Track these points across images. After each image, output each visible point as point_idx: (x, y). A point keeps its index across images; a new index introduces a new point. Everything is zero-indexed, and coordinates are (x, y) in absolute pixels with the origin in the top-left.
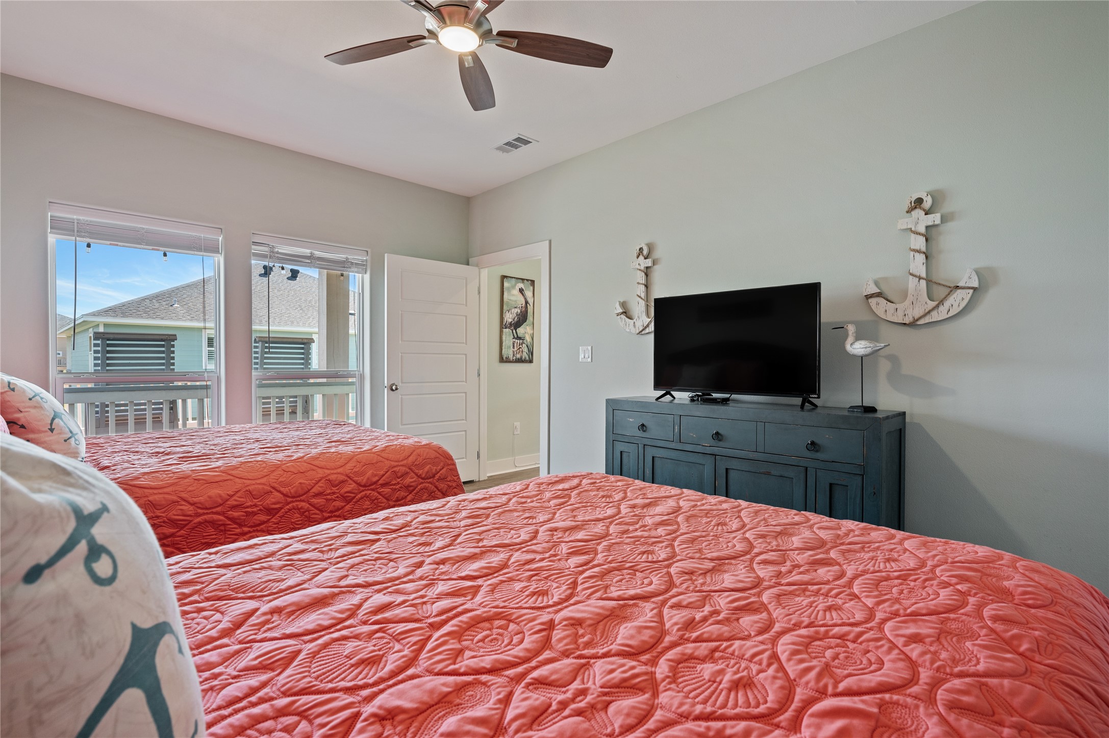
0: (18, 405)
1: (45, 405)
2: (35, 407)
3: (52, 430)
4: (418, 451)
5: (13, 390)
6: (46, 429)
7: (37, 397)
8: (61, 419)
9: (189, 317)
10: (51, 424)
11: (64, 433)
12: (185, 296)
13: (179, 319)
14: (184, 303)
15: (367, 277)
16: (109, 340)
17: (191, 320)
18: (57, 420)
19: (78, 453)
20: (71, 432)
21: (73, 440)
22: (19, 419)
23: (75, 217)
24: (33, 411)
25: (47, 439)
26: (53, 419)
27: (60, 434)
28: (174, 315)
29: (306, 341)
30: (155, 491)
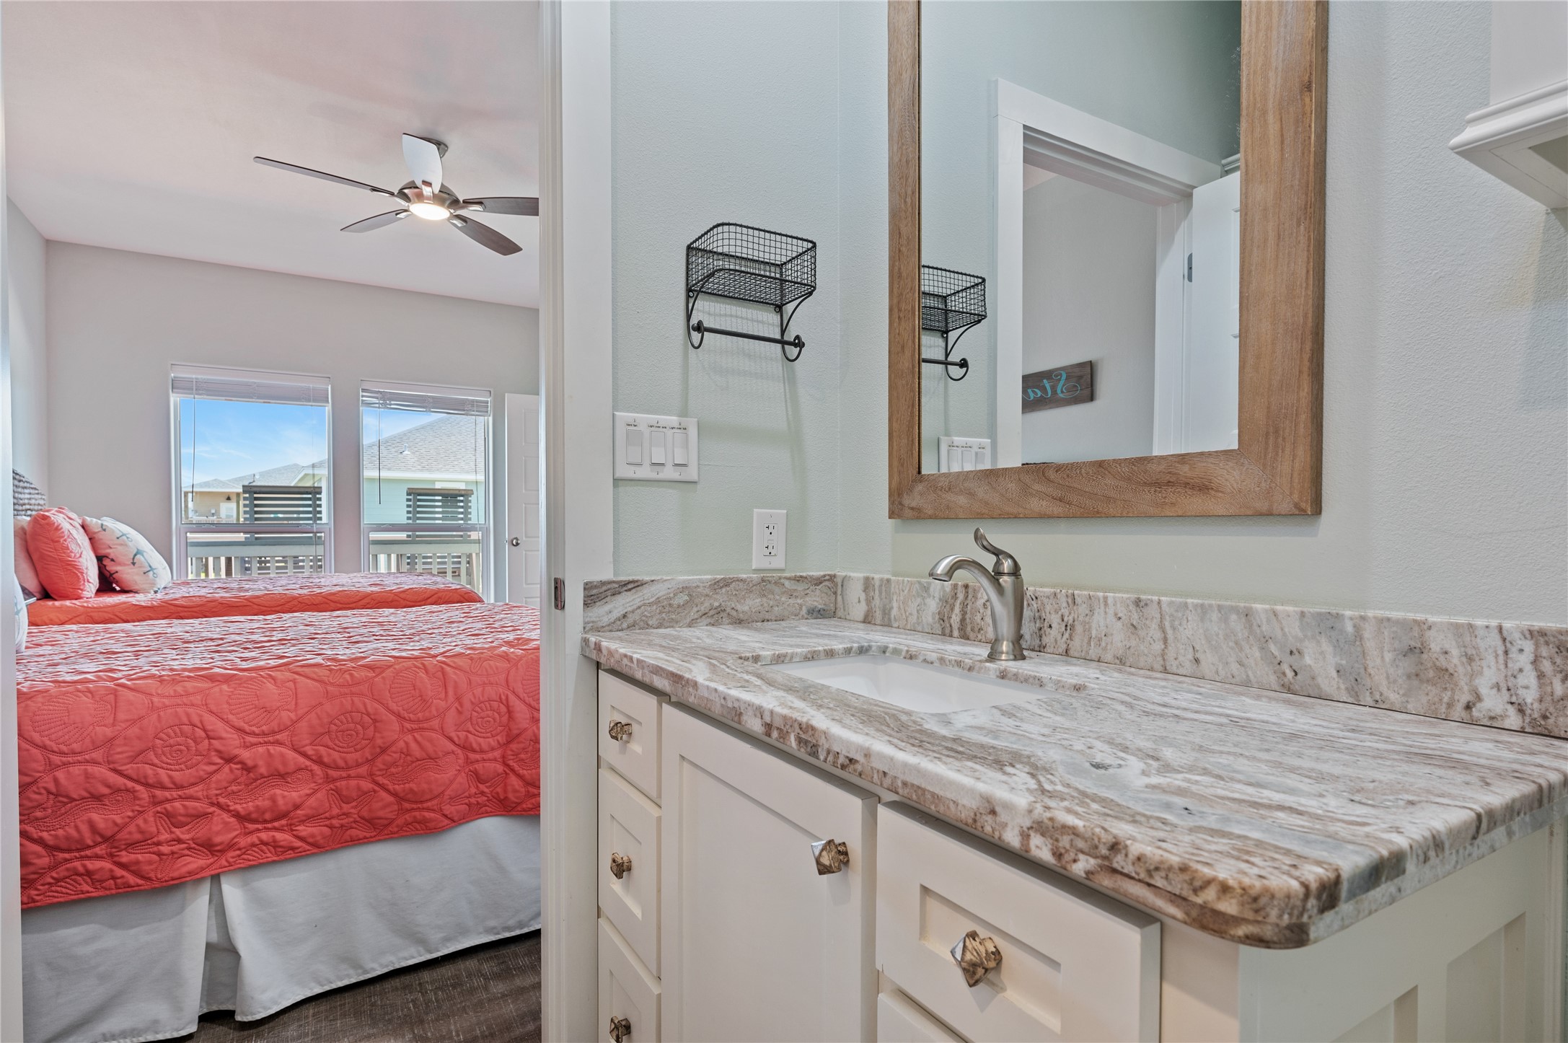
0: (108, 542)
1: (130, 544)
2: (121, 545)
3: (134, 564)
4: (440, 594)
5: (105, 530)
6: (130, 563)
7: (124, 537)
8: (143, 556)
9: (419, 467)
10: (133, 559)
11: (144, 567)
12: (418, 440)
13: (408, 470)
14: (416, 449)
15: (491, 419)
16: (255, 493)
17: (421, 470)
18: (138, 556)
19: (154, 584)
20: (150, 567)
21: (151, 573)
22: (109, 554)
23: (194, 376)
24: (119, 548)
25: (130, 571)
26: (135, 555)
27: (140, 567)
28: (403, 464)
29: (463, 493)
30: (186, 609)
